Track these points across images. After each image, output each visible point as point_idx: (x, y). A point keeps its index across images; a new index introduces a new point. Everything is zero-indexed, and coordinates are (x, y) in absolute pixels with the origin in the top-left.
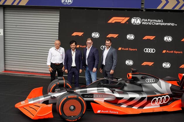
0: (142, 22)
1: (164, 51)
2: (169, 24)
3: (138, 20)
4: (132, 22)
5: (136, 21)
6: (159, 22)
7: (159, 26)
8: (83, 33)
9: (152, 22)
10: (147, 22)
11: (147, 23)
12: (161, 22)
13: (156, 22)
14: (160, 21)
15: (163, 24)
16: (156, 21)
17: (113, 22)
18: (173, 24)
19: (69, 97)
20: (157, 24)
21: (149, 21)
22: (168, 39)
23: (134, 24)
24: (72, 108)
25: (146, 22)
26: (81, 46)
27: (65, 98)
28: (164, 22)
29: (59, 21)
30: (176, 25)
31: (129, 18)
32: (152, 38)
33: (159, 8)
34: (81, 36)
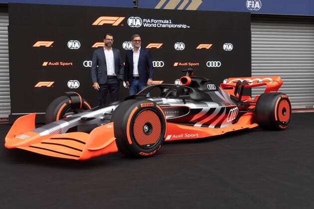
0: (143, 24)
1: (176, 64)
2: (179, 26)
3: (138, 20)
4: (130, 24)
5: (134, 22)
6: (166, 24)
7: (167, 28)
8: (52, 42)
9: (157, 23)
10: (151, 23)
11: (151, 26)
12: (169, 24)
13: (163, 24)
14: (168, 21)
15: (172, 26)
16: (162, 22)
17: (101, 24)
18: (184, 26)
19: (141, 104)
20: (164, 26)
21: (153, 22)
22: (180, 46)
23: (133, 27)
24: (146, 128)
25: (149, 23)
26: (50, 63)
27: (136, 108)
28: (173, 23)
29: (8, 24)
30: (189, 27)
31: (124, 18)
32: (158, 46)
33: (158, 7)
34: (50, 46)
